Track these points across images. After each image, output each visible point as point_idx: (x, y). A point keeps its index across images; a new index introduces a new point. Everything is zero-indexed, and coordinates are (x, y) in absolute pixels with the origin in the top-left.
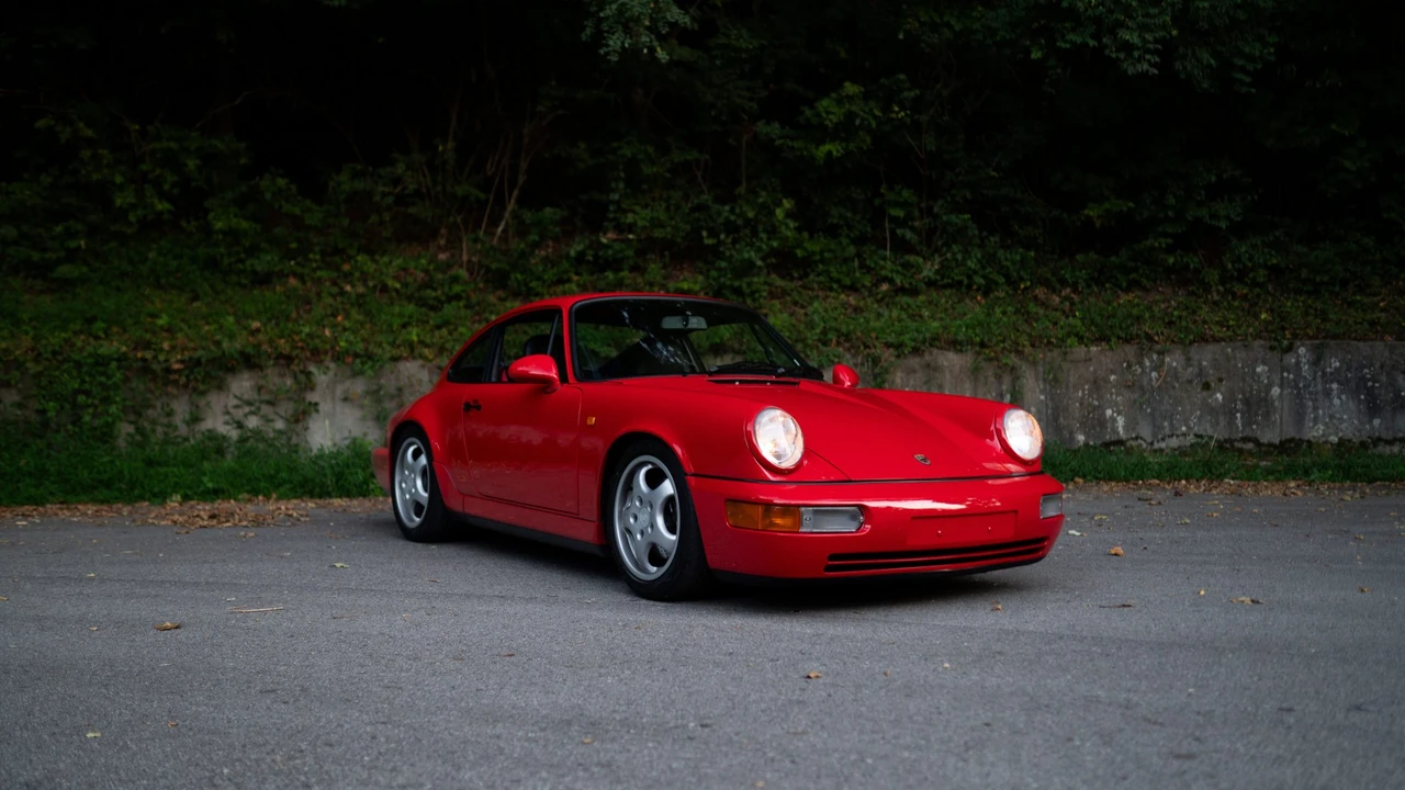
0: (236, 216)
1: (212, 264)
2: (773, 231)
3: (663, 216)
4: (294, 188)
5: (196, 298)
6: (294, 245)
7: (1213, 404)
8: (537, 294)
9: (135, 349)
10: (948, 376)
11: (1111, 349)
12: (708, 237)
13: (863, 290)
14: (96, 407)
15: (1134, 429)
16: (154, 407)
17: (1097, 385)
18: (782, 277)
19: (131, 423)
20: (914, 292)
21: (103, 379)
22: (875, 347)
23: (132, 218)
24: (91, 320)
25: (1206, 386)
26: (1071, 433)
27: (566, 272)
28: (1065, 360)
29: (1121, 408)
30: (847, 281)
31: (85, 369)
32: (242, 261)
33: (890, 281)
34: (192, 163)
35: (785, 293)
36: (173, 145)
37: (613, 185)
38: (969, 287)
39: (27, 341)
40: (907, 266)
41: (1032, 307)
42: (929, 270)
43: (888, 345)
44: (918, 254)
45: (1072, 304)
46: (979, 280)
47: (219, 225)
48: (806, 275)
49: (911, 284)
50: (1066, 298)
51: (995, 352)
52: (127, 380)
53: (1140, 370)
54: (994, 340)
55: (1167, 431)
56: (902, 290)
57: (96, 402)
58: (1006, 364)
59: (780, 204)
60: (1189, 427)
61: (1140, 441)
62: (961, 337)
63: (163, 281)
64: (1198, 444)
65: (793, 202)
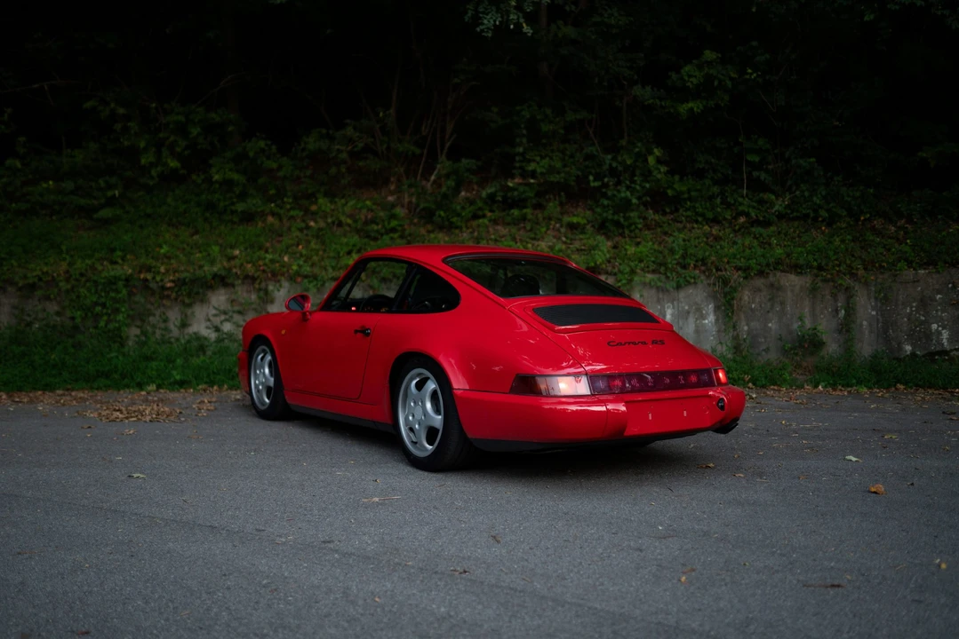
0: (231, 170)
1: (211, 206)
2: (647, 175)
3: (558, 165)
4: (274, 148)
5: (197, 232)
6: (272, 192)
8: (457, 228)
9: (140, 272)
10: (789, 293)
11: (938, 272)
12: (595, 180)
13: (724, 222)
14: (109, 315)
16: (154, 315)
17: (924, 303)
18: (656, 211)
19: (138, 327)
20: (767, 224)
21: (113, 294)
22: (726, 270)
23: (154, 173)
24: (113, 250)
26: (899, 344)
27: (480, 209)
28: (895, 281)
29: (946, 323)
30: (710, 215)
31: (100, 287)
32: (233, 204)
33: (747, 215)
34: (195, 131)
35: (658, 225)
36: (181, 118)
37: (518, 140)
38: (815, 219)
39: (64, 266)
40: (761, 202)
41: (870, 236)
42: (779, 206)
43: (738, 269)
44: (773, 192)
45: (906, 233)
46: (824, 213)
47: (216, 177)
48: (677, 210)
49: (764, 217)
50: (899, 228)
51: (832, 274)
52: (131, 294)
54: (831, 264)
56: (756, 223)
57: (110, 312)
58: (841, 285)
59: (651, 153)
62: (801, 261)
63: (174, 220)
65: (662, 151)
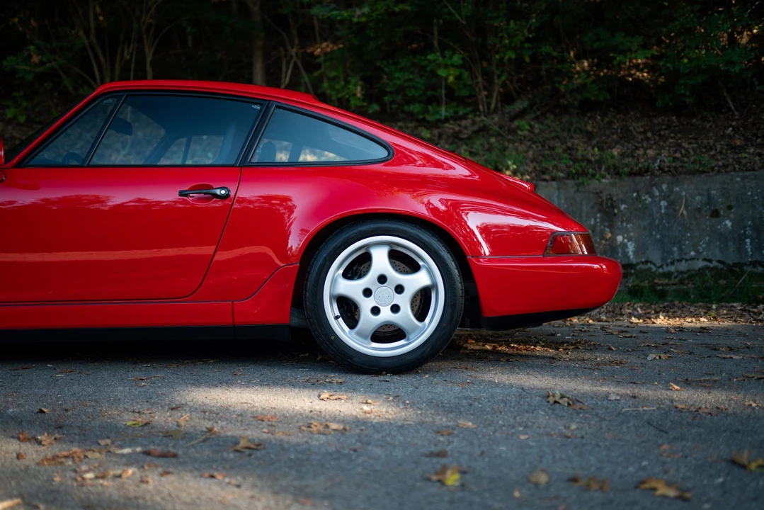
7: (722, 230)
11: (623, 182)
15: (643, 254)
25: (715, 214)
29: (632, 234)
53: (650, 200)
55: (676, 256)
60: (697, 252)
61: (649, 265)
64: (706, 268)
